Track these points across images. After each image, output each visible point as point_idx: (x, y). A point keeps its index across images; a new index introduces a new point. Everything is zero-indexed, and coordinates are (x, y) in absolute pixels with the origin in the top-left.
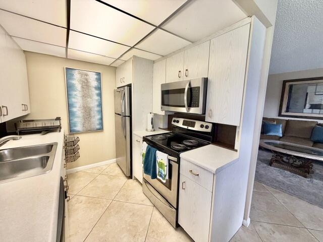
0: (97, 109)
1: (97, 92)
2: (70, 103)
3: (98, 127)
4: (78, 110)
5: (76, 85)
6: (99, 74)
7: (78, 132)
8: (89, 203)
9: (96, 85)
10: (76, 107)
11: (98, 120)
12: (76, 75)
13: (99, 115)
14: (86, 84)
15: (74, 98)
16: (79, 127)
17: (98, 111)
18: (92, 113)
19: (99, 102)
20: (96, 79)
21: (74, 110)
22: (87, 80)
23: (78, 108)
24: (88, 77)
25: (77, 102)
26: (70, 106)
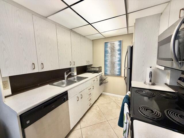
0: (118, 63)
1: (119, 52)
2: (105, 59)
3: (118, 73)
4: (108, 63)
5: (108, 51)
6: (120, 42)
7: (108, 75)
8: (98, 113)
9: (118, 48)
10: (107, 62)
11: (118, 69)
12: (109, 45)
13: (119, 67)
14: (113, 49)
15: (107, 57)
16: (108, 73)
17: (118, 64)
18: (115, 65)
19: (119, 59)
20: (119, 45)
21: (107, 63)
22: (113, 46)
23: (108, 62)
24: (114, 45)
25: (108, 59)
26: (105, 61)
